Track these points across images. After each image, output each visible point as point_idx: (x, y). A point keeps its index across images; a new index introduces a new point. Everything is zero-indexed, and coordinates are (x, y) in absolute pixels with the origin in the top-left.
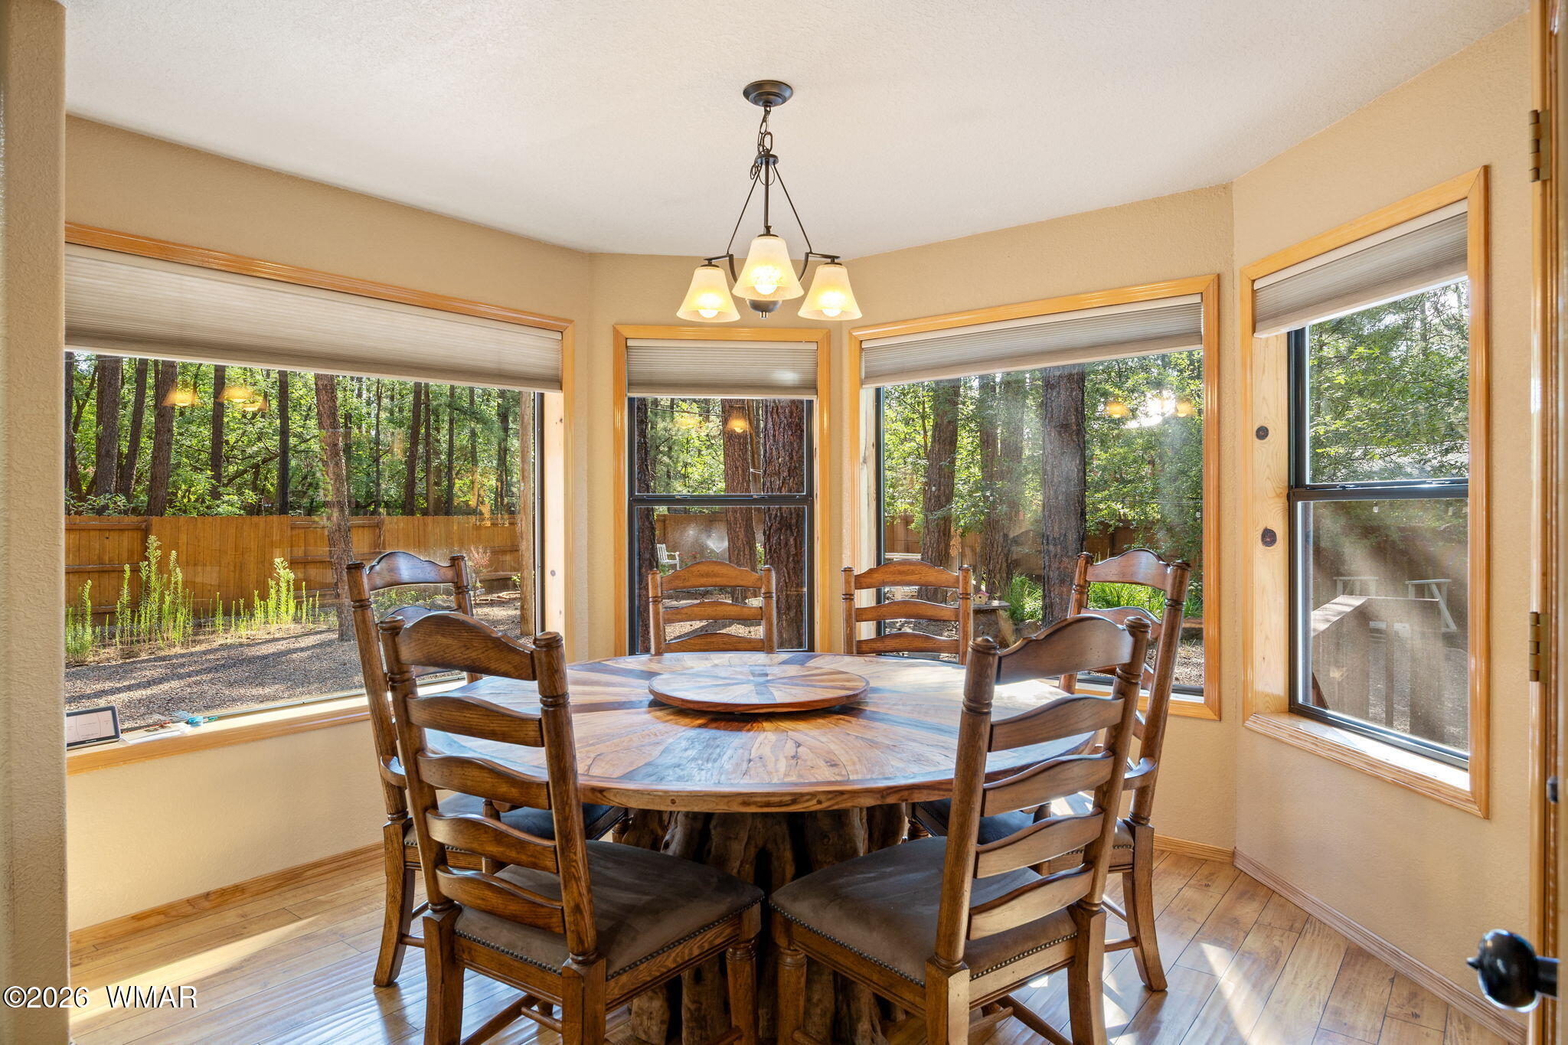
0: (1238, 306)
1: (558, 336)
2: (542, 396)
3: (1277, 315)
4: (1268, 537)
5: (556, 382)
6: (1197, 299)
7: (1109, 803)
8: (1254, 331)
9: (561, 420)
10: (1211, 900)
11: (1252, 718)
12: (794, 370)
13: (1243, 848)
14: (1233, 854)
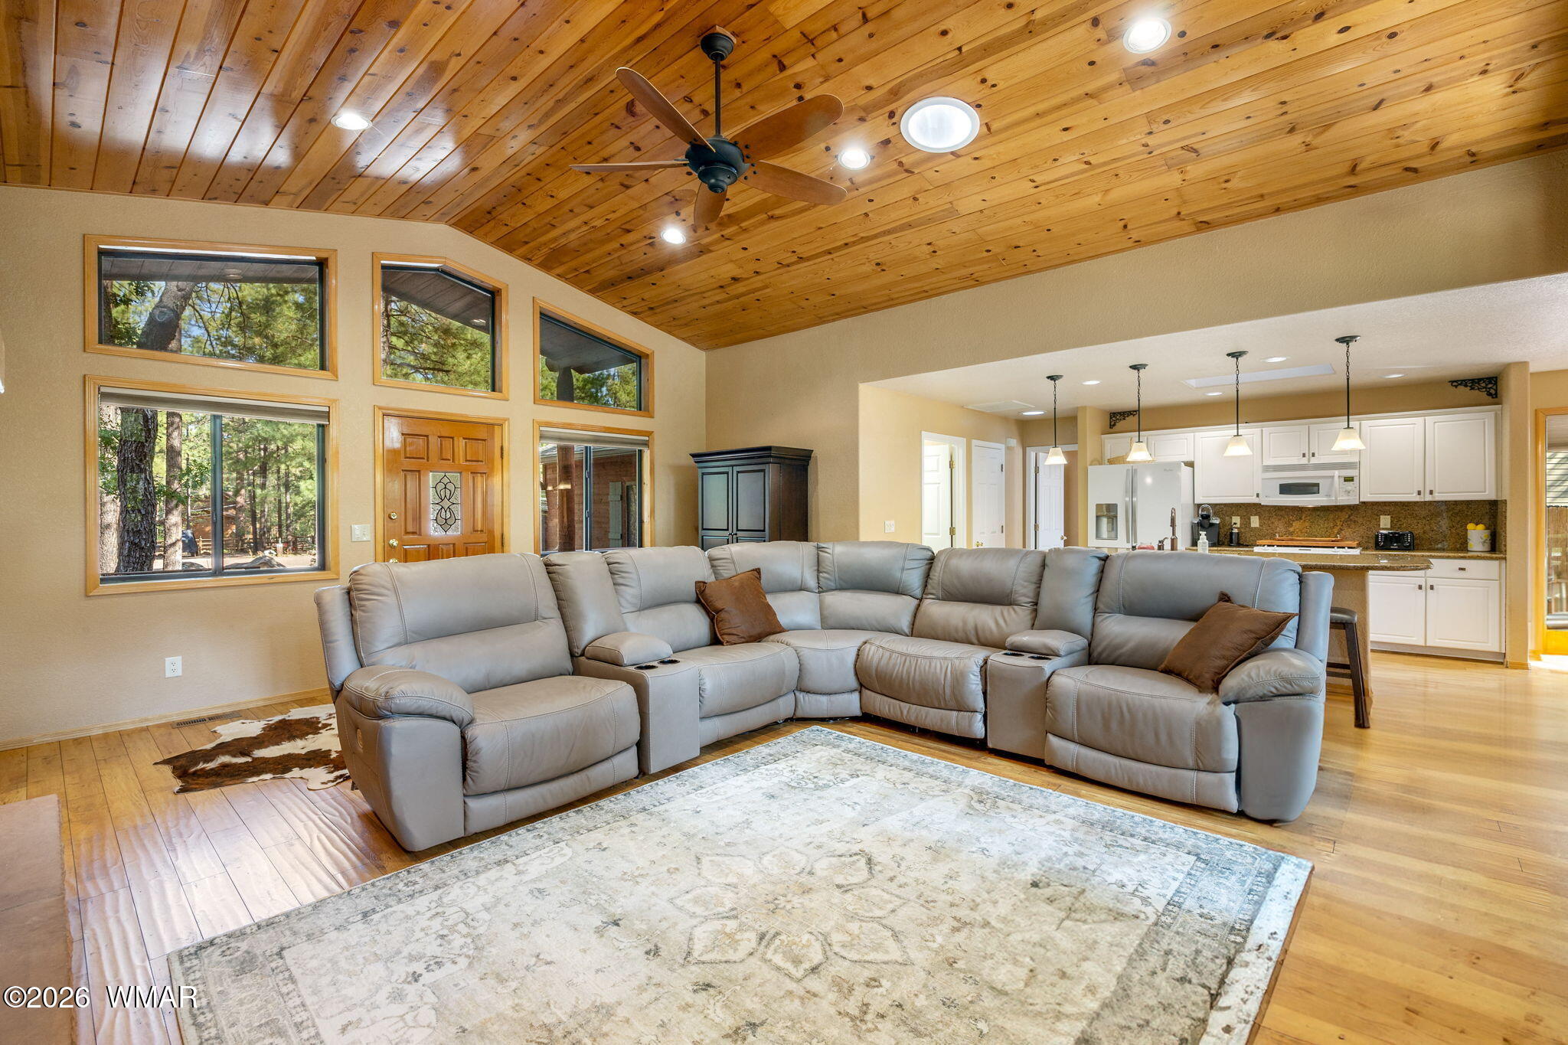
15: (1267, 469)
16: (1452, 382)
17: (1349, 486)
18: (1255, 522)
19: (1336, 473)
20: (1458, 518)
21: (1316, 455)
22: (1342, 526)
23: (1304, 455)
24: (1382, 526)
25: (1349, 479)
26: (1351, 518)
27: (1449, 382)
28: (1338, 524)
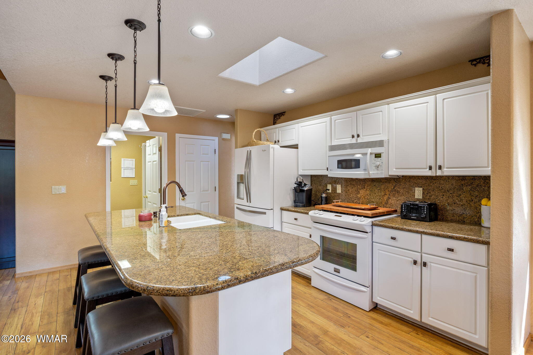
15: (333, 148)
16: (471, 61)
17: (378, 161)
18: (339, 189)
19: (369, 150)
20: (476, 193)
21: (361, 136)
22: (389, 195)
23: (353, 137)
24: (416, 197)
25: (378, 156)
26: (396, 188)
27: (469, 61)
28: (387, 194)
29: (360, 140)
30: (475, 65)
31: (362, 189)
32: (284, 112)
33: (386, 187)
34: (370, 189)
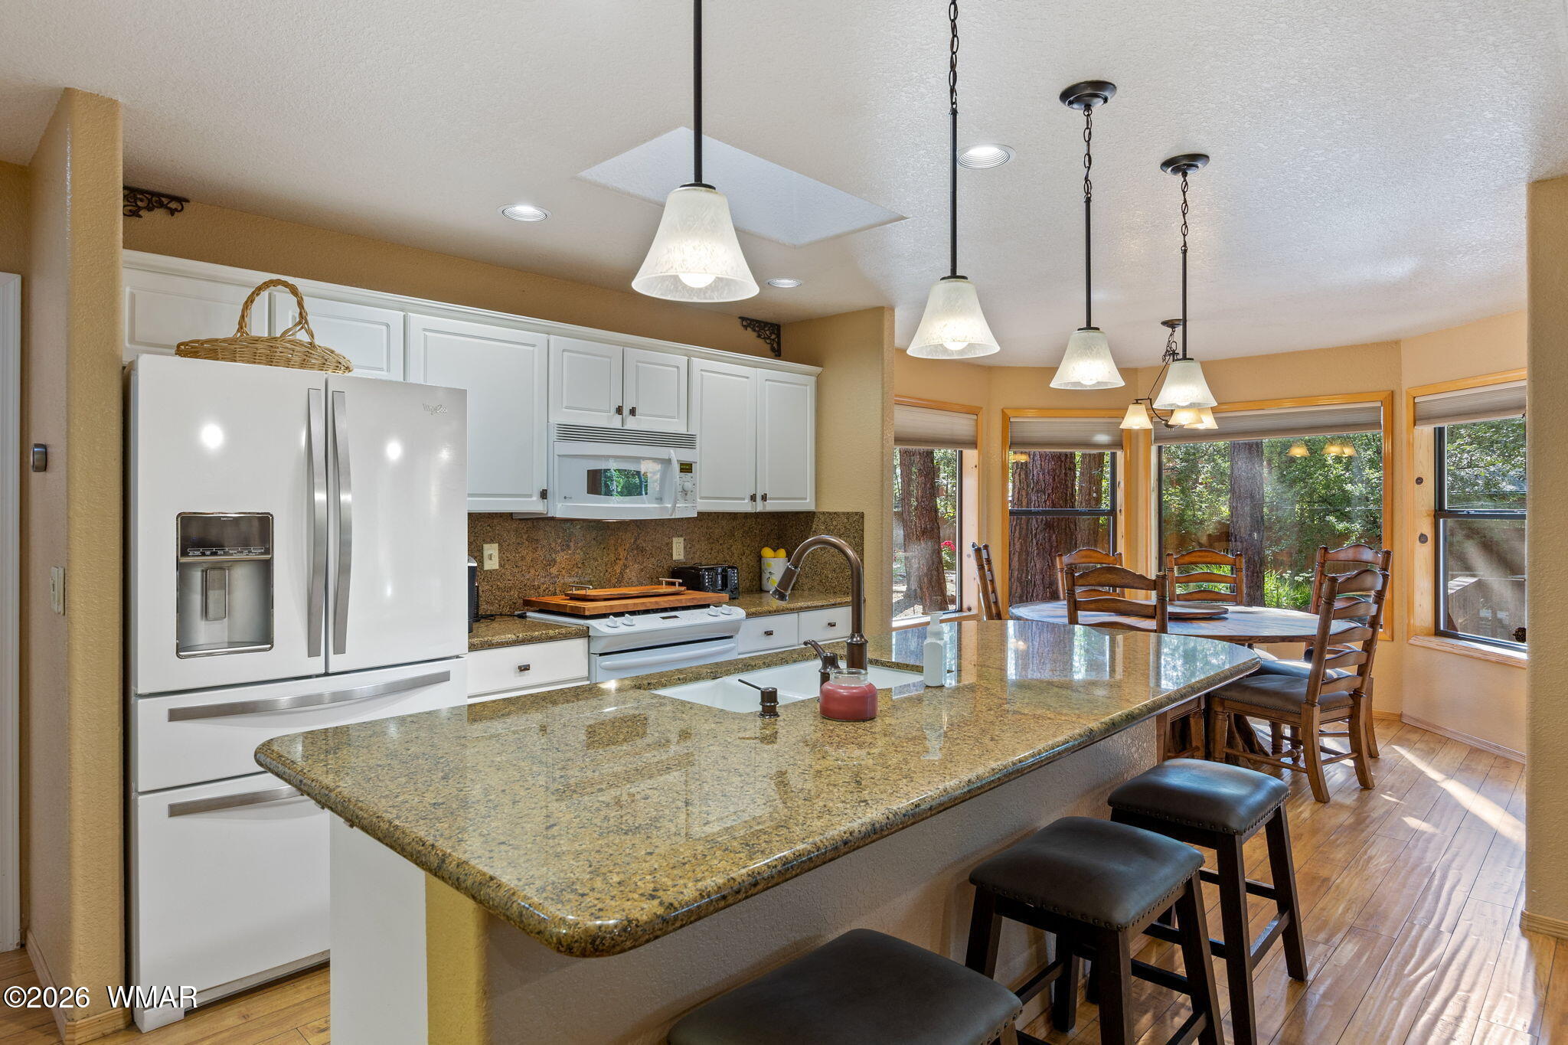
0: (1404, 411)
1: (975, 417)
2: (962, 451)
3: (1427, 418)
4: (1423, 538)
5: (973, 444)
6: (1379, 404)
7: (1370, 649)
8: (1415, 425)
9: (976, 466)
10: (1392, 732)
11: (1413, 638)
12: (1108, 434)
13: (1406, 711)
14: (1401, 715)
15: (570, 433)
16: (743, 319)
17: (687, 481)
18: (492, 558)
19: (666, 453)
21: (640, 413)
22: (626, 559)
23: (619, 410)
24: (675, 557)
25: (686, 468)
26: (639, 542)
27: (740, 318)
28: (621, 557)
29: (632, 424)
30: (746, 327)
31: (563, 550)
32: (181, 200)
33: (620, 540)
34: (584, 549)
